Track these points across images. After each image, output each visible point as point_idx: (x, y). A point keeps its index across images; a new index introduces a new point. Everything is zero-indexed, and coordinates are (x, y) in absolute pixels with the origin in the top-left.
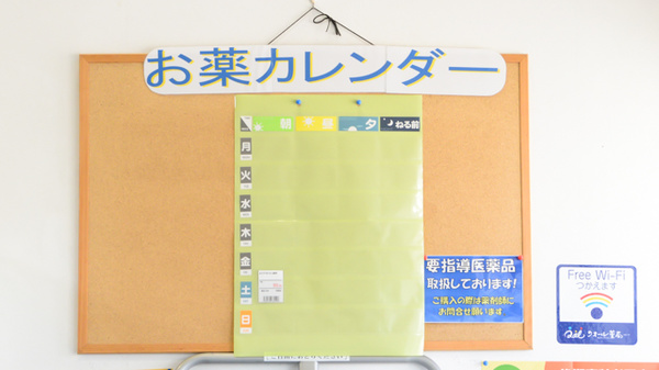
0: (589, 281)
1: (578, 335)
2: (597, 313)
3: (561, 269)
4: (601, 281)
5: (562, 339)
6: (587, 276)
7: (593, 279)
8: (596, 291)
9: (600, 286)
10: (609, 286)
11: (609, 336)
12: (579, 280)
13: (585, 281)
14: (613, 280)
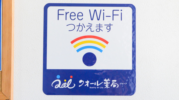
0: (81, 22)
1: (67, 85)
2: (89, 59)
3: (50, 9)
4: (95, 22)
5: (49, 90)
6: (80, 16)
7: (86, 20)
8: (89, 33)
9: (94, 28)
10: (104, 28)
11: (103, 85)
12: (69, 21)
13: (76, 22)
14: (108, 21)
